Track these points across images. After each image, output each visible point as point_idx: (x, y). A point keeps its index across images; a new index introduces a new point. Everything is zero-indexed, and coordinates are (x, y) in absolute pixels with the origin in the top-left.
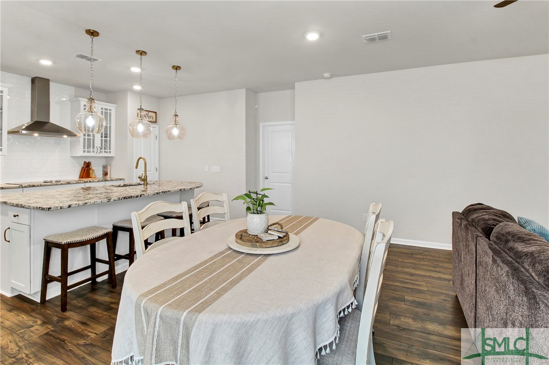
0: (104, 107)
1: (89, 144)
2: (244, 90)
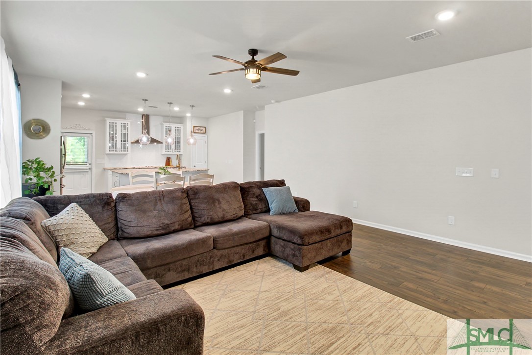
0: (177, 126)
1: (168, 147)
2: (243, 111)
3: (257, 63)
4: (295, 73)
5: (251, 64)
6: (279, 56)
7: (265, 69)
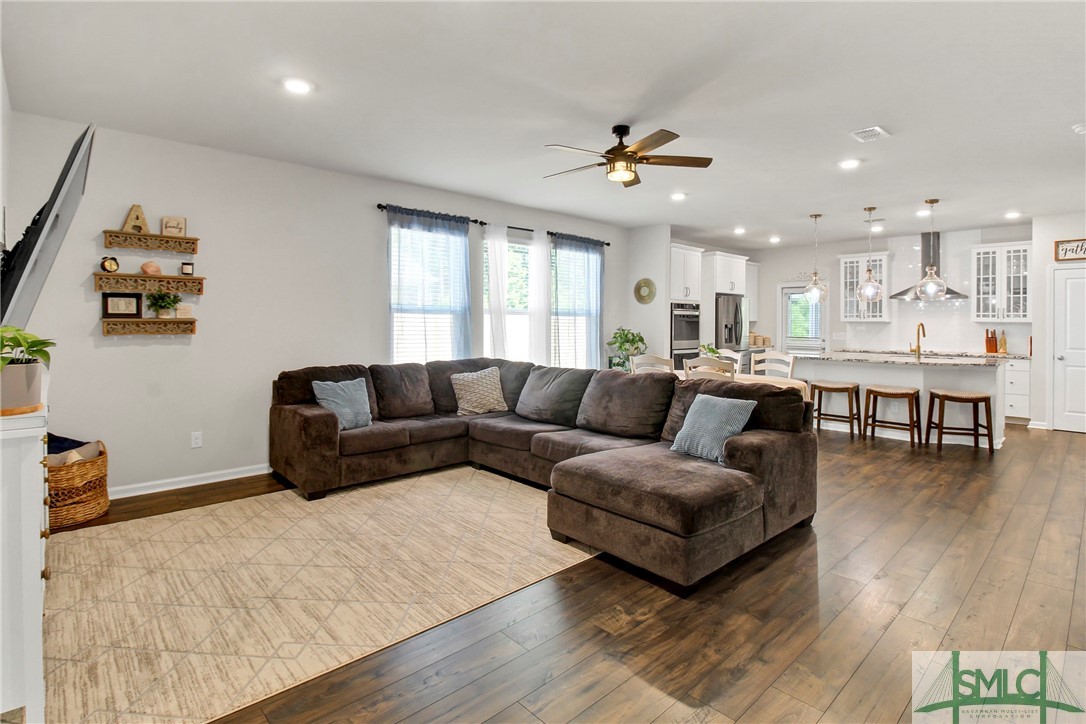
0: (1013, 249)
3: (627, 150)
4: (704, 162)
5: (615, 154)
6: (666, 136)
7: (641, 160)
